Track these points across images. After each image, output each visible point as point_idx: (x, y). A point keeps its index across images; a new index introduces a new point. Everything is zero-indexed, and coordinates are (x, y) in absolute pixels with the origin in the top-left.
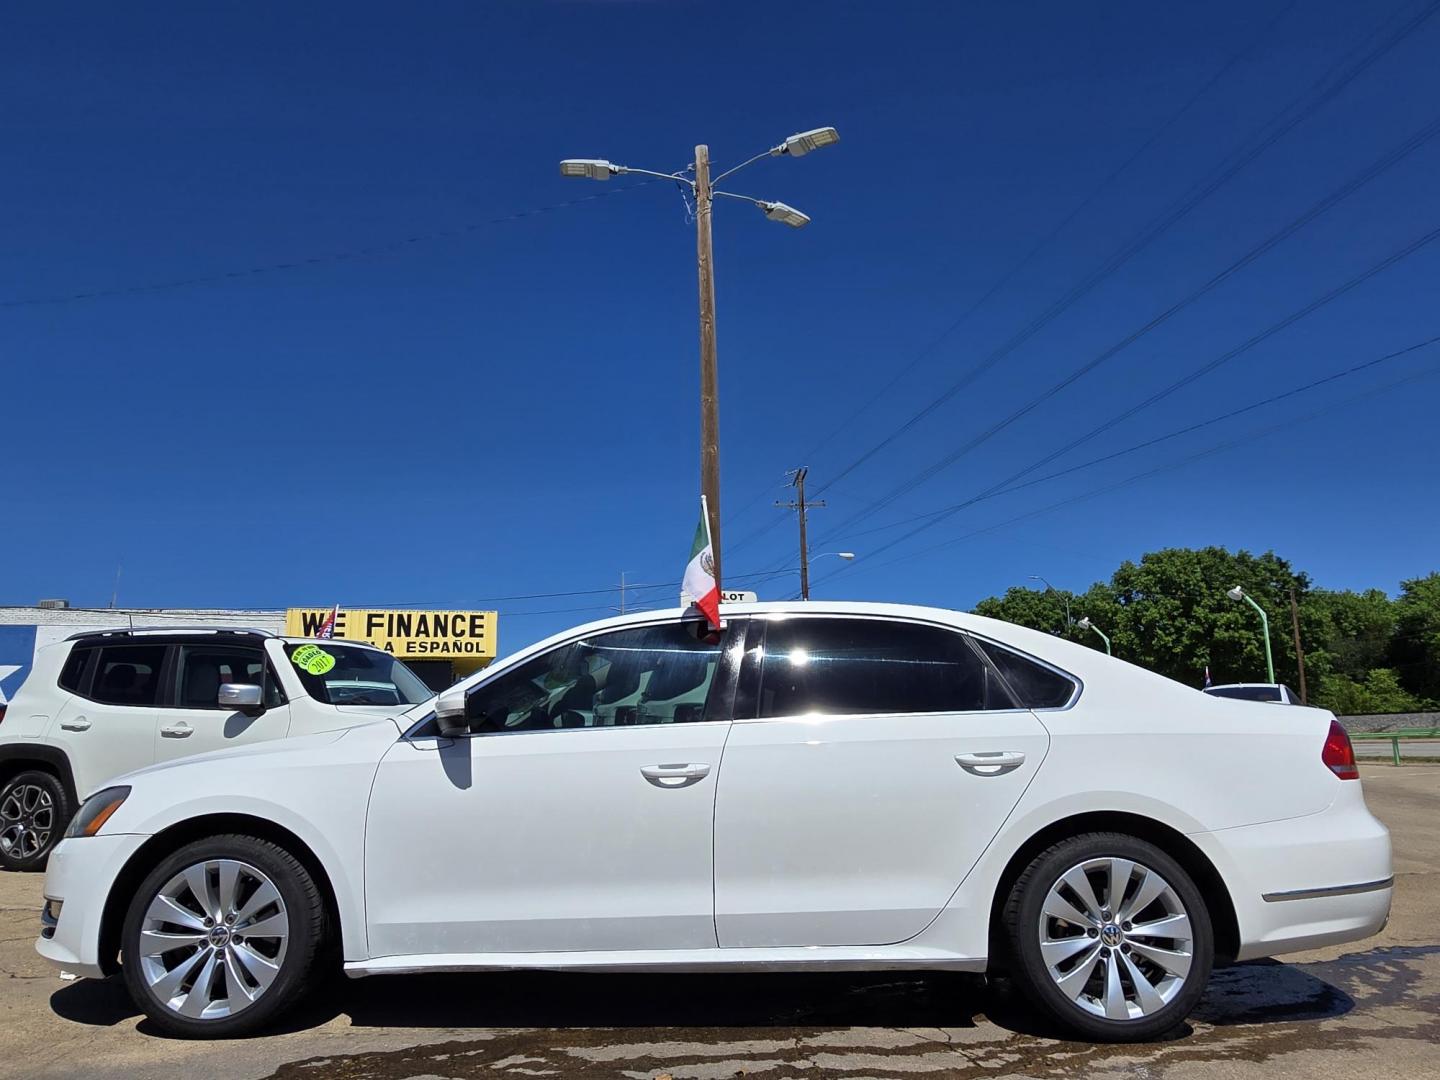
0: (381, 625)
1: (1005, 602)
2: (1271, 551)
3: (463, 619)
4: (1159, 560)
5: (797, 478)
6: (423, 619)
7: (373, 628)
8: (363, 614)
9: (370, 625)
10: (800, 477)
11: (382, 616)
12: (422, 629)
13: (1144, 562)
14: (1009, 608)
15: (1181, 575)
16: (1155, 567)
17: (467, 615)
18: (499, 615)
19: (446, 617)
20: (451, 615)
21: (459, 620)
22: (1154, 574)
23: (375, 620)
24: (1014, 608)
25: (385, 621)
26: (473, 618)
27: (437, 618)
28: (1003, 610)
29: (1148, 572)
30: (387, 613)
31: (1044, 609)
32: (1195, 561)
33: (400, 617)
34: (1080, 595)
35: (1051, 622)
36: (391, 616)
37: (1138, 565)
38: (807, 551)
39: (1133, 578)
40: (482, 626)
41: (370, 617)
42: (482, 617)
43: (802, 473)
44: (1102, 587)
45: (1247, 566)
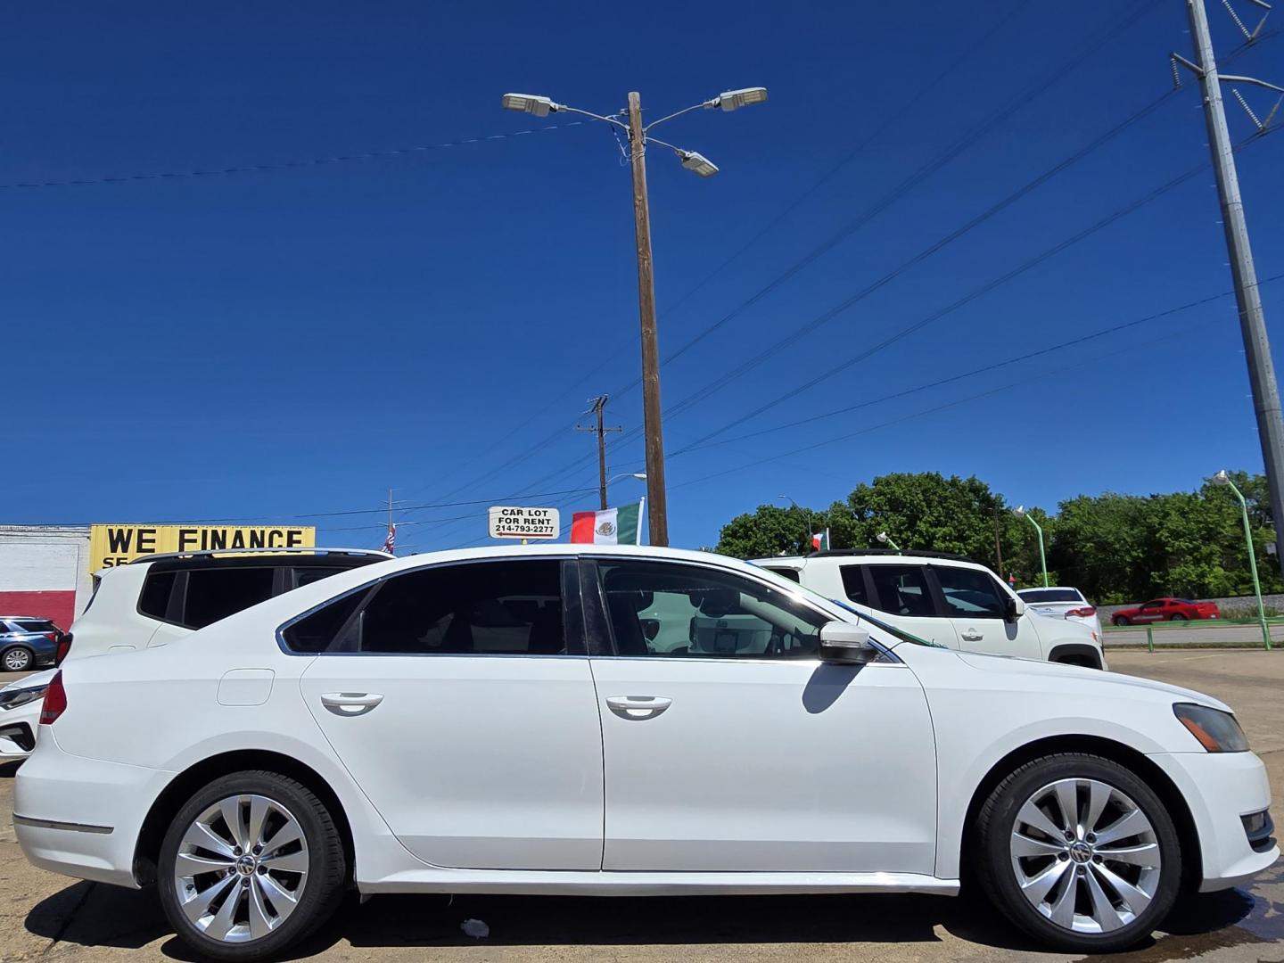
0: (195, 541)
1: (757, 518)
2: (974, 475)
3: (280, 535)
4: (888, 484)
5: (597, 405)
6: (239, 535)
7: (185, 544)
8: (177, 529)
9: (182, 541)
10: (602, 403)
11: (195, 532)
12: (238, 545)
13: (876, 485)
14: (760, 523)
15: (907, 497)
16: (886, 490)
17: (284, 531)
18: (316, 530)
19: (262, 532)
20: (268, 531)
21: (276, 536)
22: (885, 495)
23: (187, 536)
24: (764, 523)
25: (199, 536)
26: (290, 534)
27: (253, 533)
28: (756, 525)
29: (880, 493)
30: (200, 529)
31: (790, 524)
32: (917, 484)
33: (215, 533)
34: (819, 512)
35: (796, 535)
36: (205, 533)
37: (869, 485)
38: (606, 471)
39: (867, 498)
40: (299, 542)
41: (182, 533)
42: (299, 533)
43: (602, 401)
44: (840, 505)
45: (958, 489)
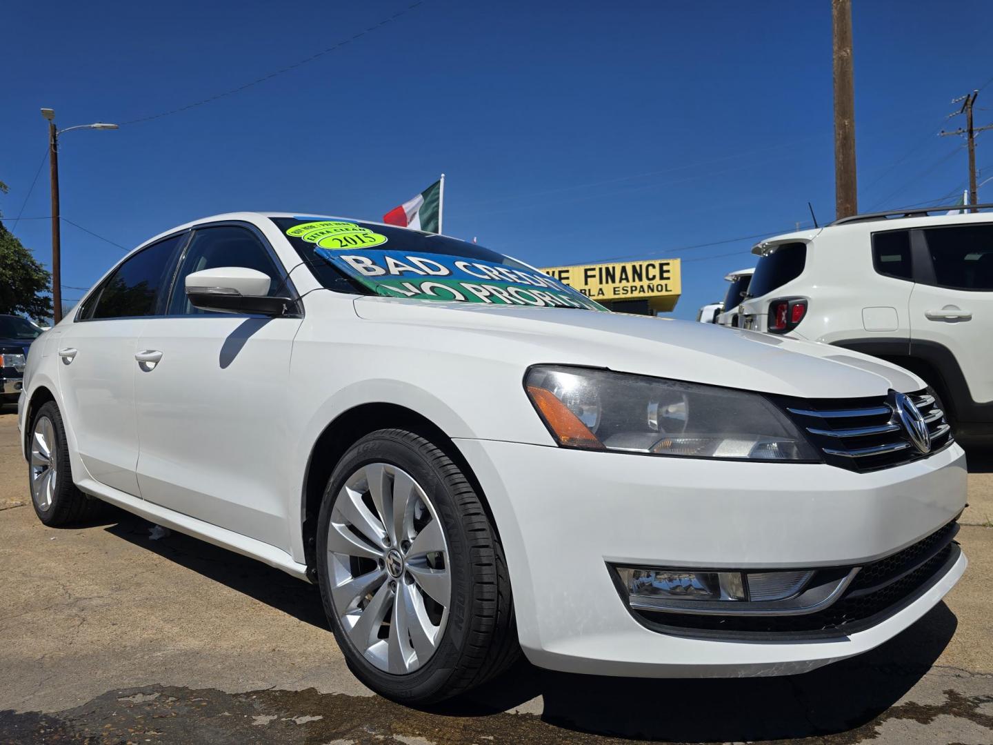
0: (594, 276)
3: (654, 266)
6: (624, 269)
7: (589, 279)
8: (582, 269)
9: (587, 277)
10: (969, 103)
11: (594, 269)
12: (624, 277)
17: (657, 263)
18: (682, 262)
19: (641, 266)
20: (645, 264)
21: (650, 268)
23: (589, 273)
25: (597, 273)
26: (661, 265)
27: (634, 267)
30: (597, 267)
33: (607, 269)
36: (601, 269)
40: (668, 271)
41: (586, 271)
42: (668, 264)
